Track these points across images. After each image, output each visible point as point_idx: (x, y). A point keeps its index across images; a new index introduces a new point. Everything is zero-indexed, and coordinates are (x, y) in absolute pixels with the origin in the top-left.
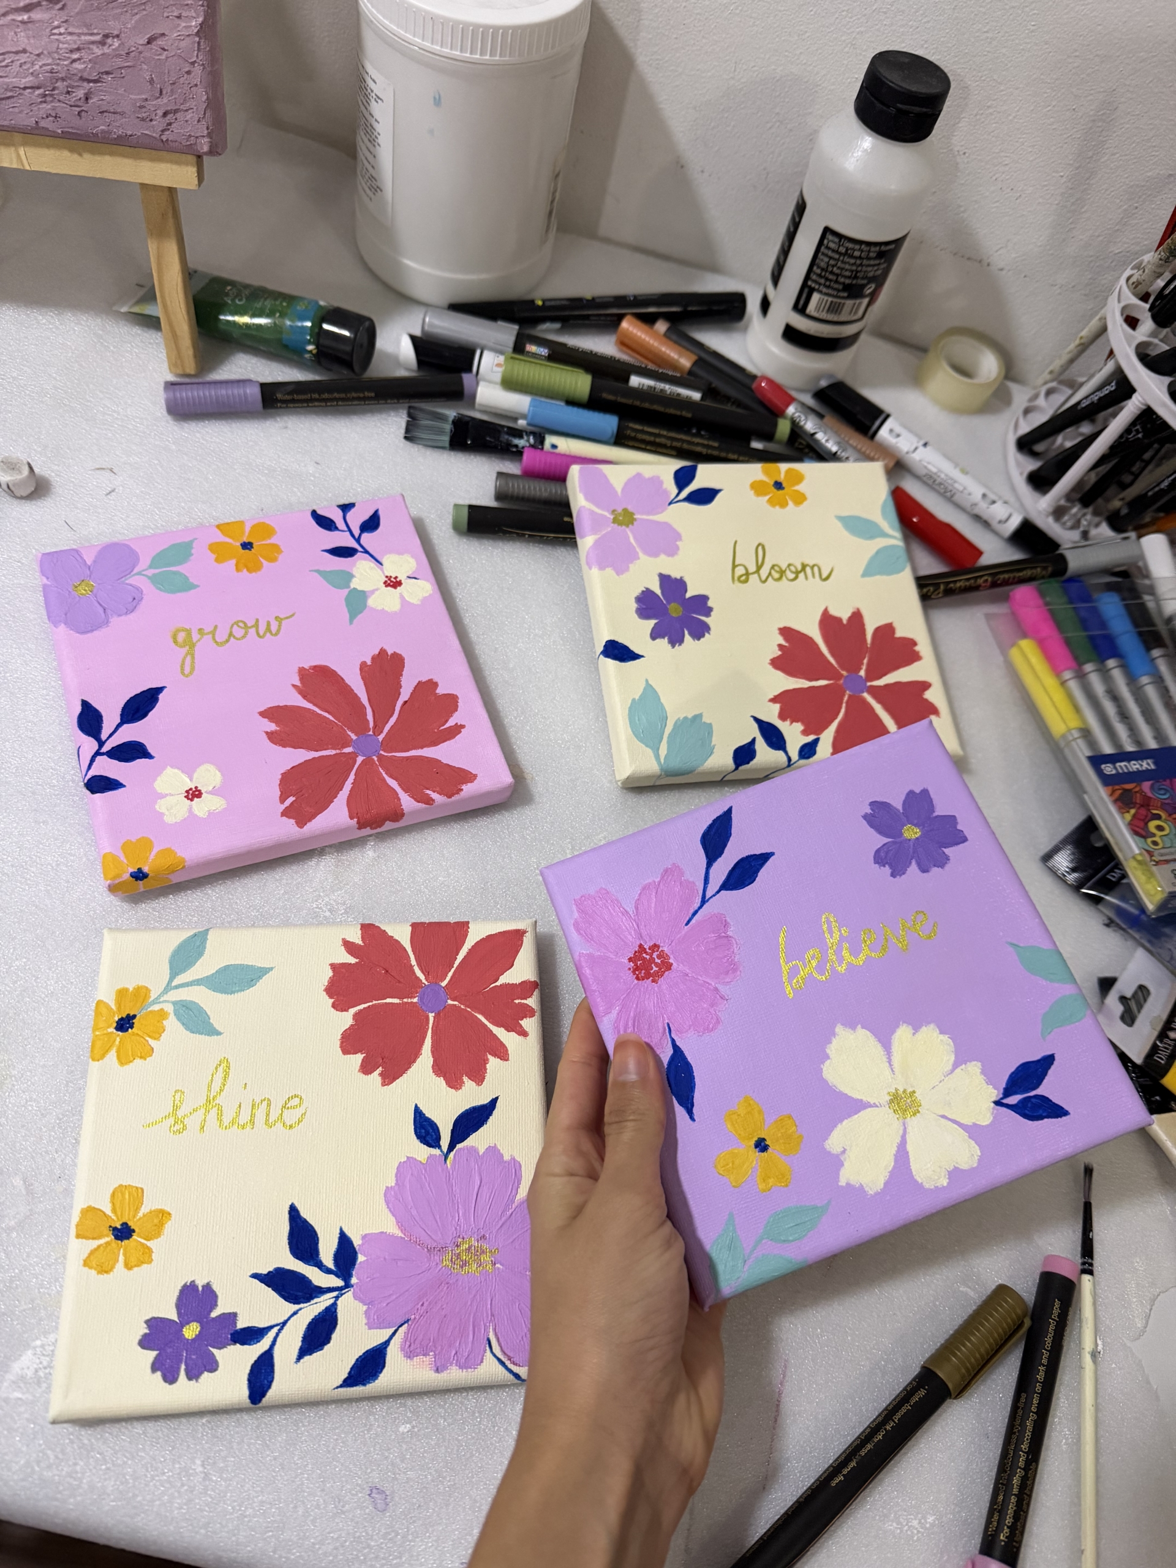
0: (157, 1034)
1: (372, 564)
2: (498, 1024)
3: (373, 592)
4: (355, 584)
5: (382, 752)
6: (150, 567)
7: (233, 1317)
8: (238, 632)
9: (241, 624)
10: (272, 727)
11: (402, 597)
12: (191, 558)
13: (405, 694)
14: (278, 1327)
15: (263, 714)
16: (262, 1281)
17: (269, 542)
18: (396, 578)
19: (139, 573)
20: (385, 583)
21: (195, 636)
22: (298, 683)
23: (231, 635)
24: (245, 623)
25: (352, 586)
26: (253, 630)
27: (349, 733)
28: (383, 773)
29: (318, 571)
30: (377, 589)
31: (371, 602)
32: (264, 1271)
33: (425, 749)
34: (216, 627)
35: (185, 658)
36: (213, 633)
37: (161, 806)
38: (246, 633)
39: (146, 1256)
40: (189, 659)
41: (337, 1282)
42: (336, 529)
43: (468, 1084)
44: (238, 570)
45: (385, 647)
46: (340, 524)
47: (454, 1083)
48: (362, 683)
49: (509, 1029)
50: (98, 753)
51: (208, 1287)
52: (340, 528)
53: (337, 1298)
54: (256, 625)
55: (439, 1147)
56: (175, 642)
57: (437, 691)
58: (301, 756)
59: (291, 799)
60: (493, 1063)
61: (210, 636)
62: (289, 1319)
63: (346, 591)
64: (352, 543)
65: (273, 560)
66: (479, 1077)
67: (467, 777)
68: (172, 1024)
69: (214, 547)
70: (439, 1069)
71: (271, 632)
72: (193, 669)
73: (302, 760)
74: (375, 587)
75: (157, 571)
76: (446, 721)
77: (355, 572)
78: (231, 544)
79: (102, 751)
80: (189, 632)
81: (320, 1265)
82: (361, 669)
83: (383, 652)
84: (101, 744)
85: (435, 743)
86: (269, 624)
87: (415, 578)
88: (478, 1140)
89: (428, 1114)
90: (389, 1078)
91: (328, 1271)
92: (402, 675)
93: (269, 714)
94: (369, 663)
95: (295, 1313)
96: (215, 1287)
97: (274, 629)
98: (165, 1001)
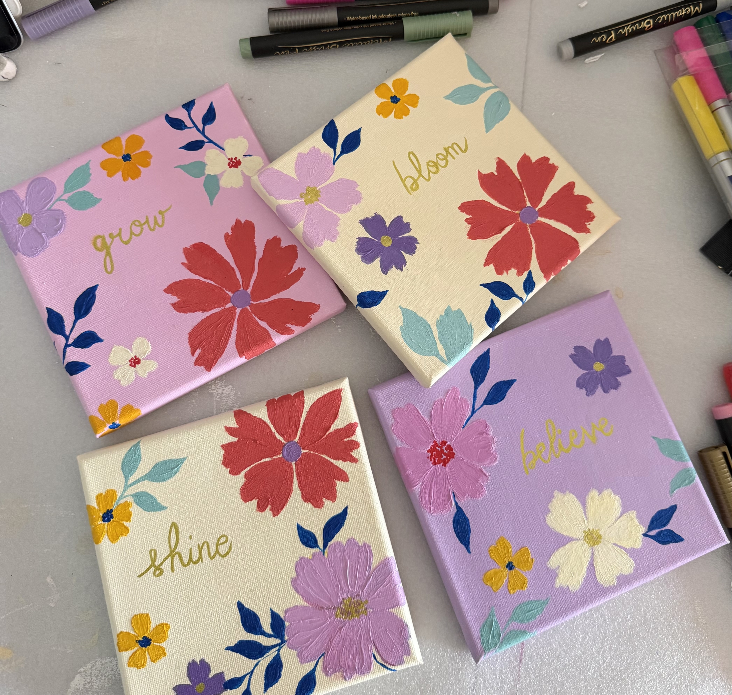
0: (128, 517)
1: (217, 151)
2: (337, 459)
3: (222, 174)
4: (210, 170)
5: (252, 302)
6: (65, 192)
7: (221, 675)
8: (137, 230)
9: (137, 223)
10: (175, 299)
11: (243, 174)
12: (91, 177)
13: (260, 253)
14: (249, 675)
15: (167, 291)
16: (233, 650)
17: (141, 150)
18: (236, 158)
19: (59, 199)
20: (229, 164)
21: (108, 241)
22: (185, 261)
23: (132, 233)
24: (139, 222)
25: (207, 172)
26: (145, 227)
27: (227, 292)
28: (256, 318)
29: (179, 166)
30: (224, 172)
31: (223, 183)
32: (233, 645)
33: (281, 293)
34: (120, 229)
35: (105, 259)
36: (119, 235)
37: (118, 375)
38: (142, 230)
39: (161, 653)
40: (108, 258)
41: (276, 641)
42: (186, 127)
43: (327, 503)
44: (125, 179)
45: (239, 218)
46: (188, 123)
47: (318, 504)
48: (228, 250)
49: (344, 460)
50: (67, 346)
51: (202, 661)
52: (188, 126)
53: (279, 650)
54: (147, 222)
55: (318, 547)
56: (96, 248)
57: (281, 245)
58: (199, 316)
59: (198, 351)
60: (340, 485)
61: (118, 238)
62: (254, 668)
63: (203, 178)
64: (199, 137)
65: (147, 165)
66: (333, 497)
67: (313, 308)
68: (135, 509)
69: (104, 165)
70: (306, 498)
71: (158, 224)
72: (112, 266)
73: (200, 320)
74: (223, 170)
75: (70, 194)
76: (292, 268)
77: (206, 160)
78: (114, 158)
79: (69, 343)
80: (103, 238)
81: (264, 633)
82: (226, 240)
83: (238, 222)
84: (67, 338)
85: (286, 286)
86: (155, 218)
87: (250, 155)
88: (340, 537)
89: (306, 528)
90: (276, 511)
91: (269, 636)
92: (254, 238)
93: (170, 289)
94: (230, 234)
95: (257, 665)
96: (207, 661)
97: (160, 222)
98: (128, 496)
